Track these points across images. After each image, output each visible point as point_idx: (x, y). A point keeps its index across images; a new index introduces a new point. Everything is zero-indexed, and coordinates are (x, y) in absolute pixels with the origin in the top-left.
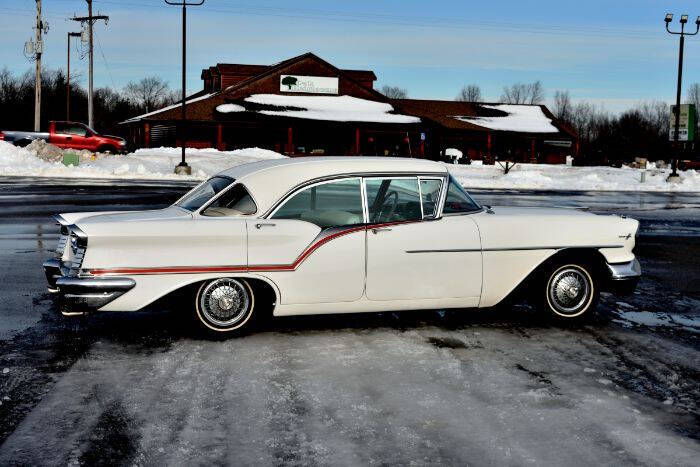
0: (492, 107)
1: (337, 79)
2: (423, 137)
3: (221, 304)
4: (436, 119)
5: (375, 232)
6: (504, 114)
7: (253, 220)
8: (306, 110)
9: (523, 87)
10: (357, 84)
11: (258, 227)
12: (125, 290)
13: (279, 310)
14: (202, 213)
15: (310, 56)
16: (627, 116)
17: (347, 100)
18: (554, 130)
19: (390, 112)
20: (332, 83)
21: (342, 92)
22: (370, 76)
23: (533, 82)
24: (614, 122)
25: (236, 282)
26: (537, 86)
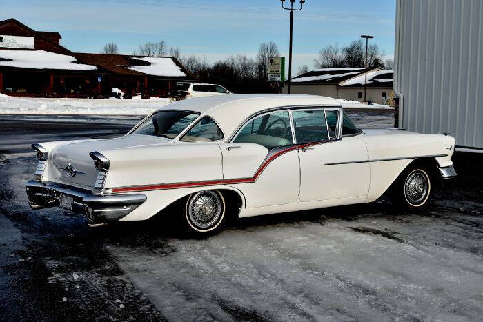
0: (139, 59)
1: (33, 38)
2: (99, 80)
3: (204, 210)
4: (107, 68)
5: (304, 151)
6: (148, 64)
7: (223, 144)
8: (12, 60)
9: (152, 45)
10: (48, 41)
11: (229, 149)
12: (139, 203)
13: (244, 213)
14: (180, 139)
15: (12, 20)
16: (218, 65)
17: (41, 53)
18: (183, 74)
19: (74, 62)
20: (29, 41)
21: (37, 47)
22: (56, 36)
23: (159, 42)
24: (209, 69)
25: (212, 192)
26: (162, 45)
